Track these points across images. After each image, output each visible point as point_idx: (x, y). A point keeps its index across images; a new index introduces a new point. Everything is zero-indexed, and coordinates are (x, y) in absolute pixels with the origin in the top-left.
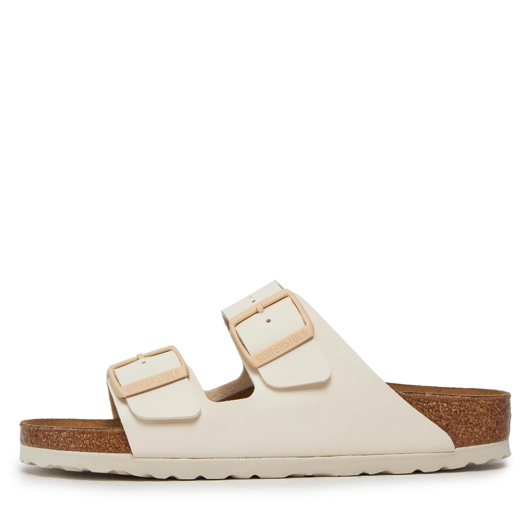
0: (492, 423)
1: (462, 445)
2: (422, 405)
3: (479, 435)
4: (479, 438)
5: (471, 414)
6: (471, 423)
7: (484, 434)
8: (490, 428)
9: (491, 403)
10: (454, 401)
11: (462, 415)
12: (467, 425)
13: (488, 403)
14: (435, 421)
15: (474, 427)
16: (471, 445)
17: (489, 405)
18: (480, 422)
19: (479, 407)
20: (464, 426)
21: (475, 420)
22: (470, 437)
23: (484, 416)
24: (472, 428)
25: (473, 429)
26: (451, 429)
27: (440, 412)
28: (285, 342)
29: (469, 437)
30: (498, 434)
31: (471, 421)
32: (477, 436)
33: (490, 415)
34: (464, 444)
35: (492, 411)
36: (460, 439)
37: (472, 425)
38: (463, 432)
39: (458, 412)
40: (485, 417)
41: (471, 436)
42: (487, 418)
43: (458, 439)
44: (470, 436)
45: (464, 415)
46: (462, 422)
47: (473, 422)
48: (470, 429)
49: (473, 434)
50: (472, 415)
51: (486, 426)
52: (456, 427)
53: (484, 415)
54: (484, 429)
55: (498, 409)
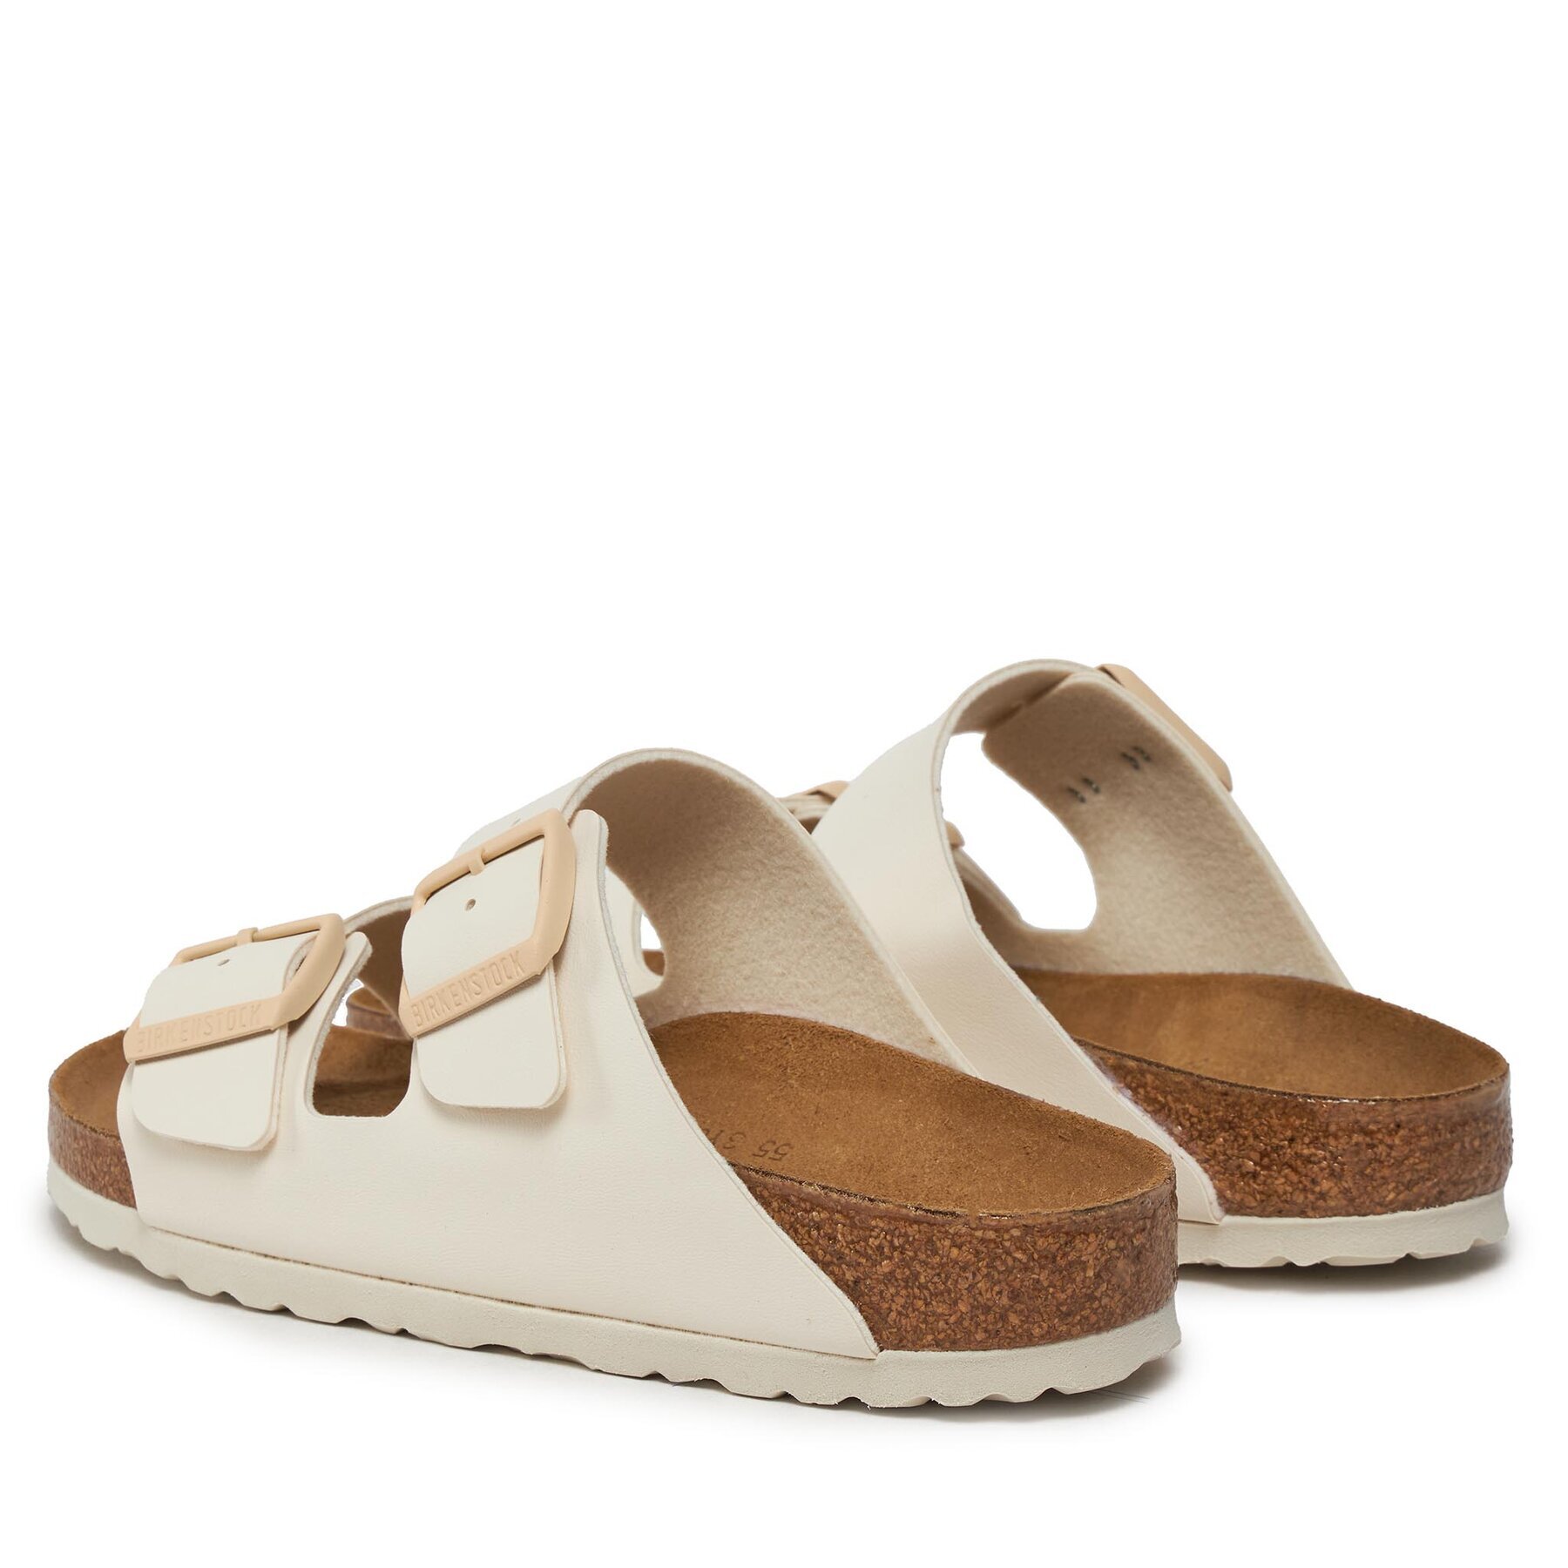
0: (994, 1293)
1: (899, 1345)
2: (792, 1214)
3: (947, 1324)
4: (949, 1332)
5: (924, 1262)
6: (921, 1287)
7: (966, 1323)
8: (987, 1310)
9: (991, 1235)
10: (875, 1217)
11: (896, 1260)
12: (913, 1289)
13: (979, 1234)
14: (825, 1266)
15: (932, 1300)
16: (923, 1347)
17: (982, 1240)
18: (951, 1287)
19: (947, 1243)
20: (903, 1292)
21: (936, 1279)
22: (921, 1325)
23: (964, 1271)
24: (925, 1299)
25: (930, 1303)
26: (867, 1295)
27: (839, 1241)
28: (474, 978)
29: (918, 1325)
30: (1020, 1327)
31: (922, 1280)
32: (941, 1324)
33: (983, 1269)
34: (905, 1342)
35: (994, 1260)
36: (892, 1328)
37: (926, 1292)
38: (900, 1309)
39: (886, 1250)
40: (967, 1275)
41: (925, 1321)
42: (974, 1279)
43: (888, 1325)
44: (921, 1323)
45: (903, 1260)
46: (897, 1280)
47: (930, 1284)
48: (920, 1303)
49: (931, 1319)
50: (926, 1264)
51: (971, 1300)
52: (881, 1292)
53: (964, 1269)
54: (963, 1307)
55: (1019, 1255)
